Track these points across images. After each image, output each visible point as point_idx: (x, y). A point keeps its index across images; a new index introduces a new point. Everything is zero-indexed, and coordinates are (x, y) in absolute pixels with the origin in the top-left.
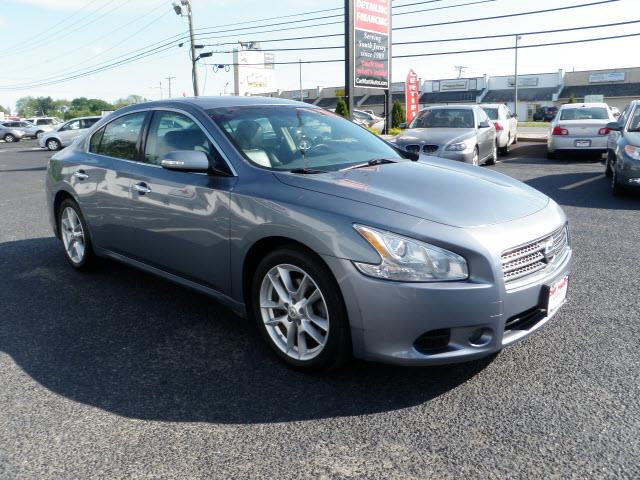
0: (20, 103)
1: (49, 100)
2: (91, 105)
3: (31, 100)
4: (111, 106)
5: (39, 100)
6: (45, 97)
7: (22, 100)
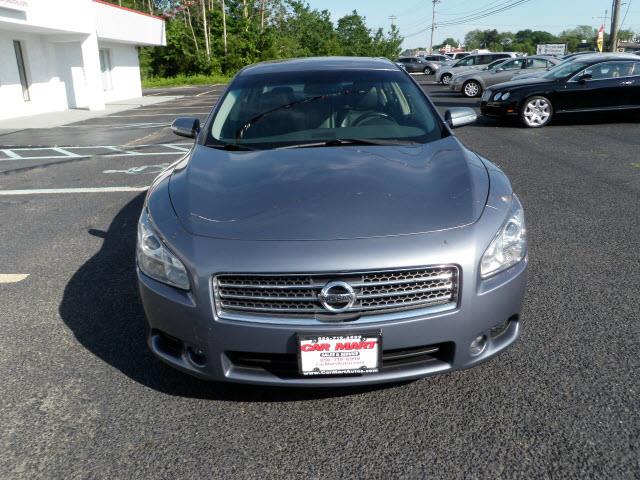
0: (468, 37)
1: (495, 32)
2: (534, 38)
3: (479, 33)
4: (555, 38)
5: (485, 33)
6: (492, 29)
7: (471, 33)
